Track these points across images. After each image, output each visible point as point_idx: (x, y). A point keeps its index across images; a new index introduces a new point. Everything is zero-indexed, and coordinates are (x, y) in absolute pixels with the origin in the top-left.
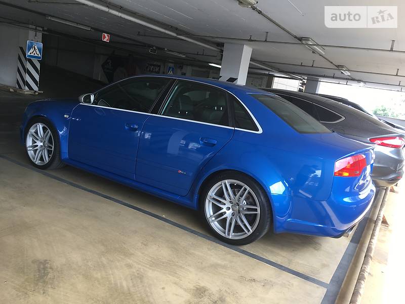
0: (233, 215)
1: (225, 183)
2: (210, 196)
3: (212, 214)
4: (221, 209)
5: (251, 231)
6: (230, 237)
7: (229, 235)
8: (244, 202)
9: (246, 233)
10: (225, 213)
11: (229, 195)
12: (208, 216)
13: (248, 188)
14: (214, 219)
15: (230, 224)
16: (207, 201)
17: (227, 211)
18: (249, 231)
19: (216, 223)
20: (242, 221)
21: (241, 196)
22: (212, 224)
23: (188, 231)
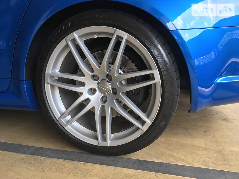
0: (104, 100)
1: (74, 41)
2: (52, 77)
3: (63, 109)
4: (77, 95)
5: (149, 122)
6: (109, 143)
7: (104, 139)
8: (120, 71)
9: (138, 129)
10: (88, 100)
11: (88, 65)
12: (57, 115)
13: (125, 36)
14: (69, 117)
15: (103, 119)
16: (48, 88)
17: (91, 97)
18: (143, 123)
19: (76, 124)
20: (125, 107)
21: (112, 62)
22: (69, 128)
23: (24, 153)
